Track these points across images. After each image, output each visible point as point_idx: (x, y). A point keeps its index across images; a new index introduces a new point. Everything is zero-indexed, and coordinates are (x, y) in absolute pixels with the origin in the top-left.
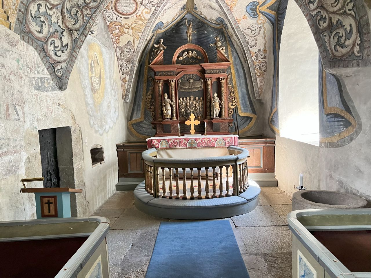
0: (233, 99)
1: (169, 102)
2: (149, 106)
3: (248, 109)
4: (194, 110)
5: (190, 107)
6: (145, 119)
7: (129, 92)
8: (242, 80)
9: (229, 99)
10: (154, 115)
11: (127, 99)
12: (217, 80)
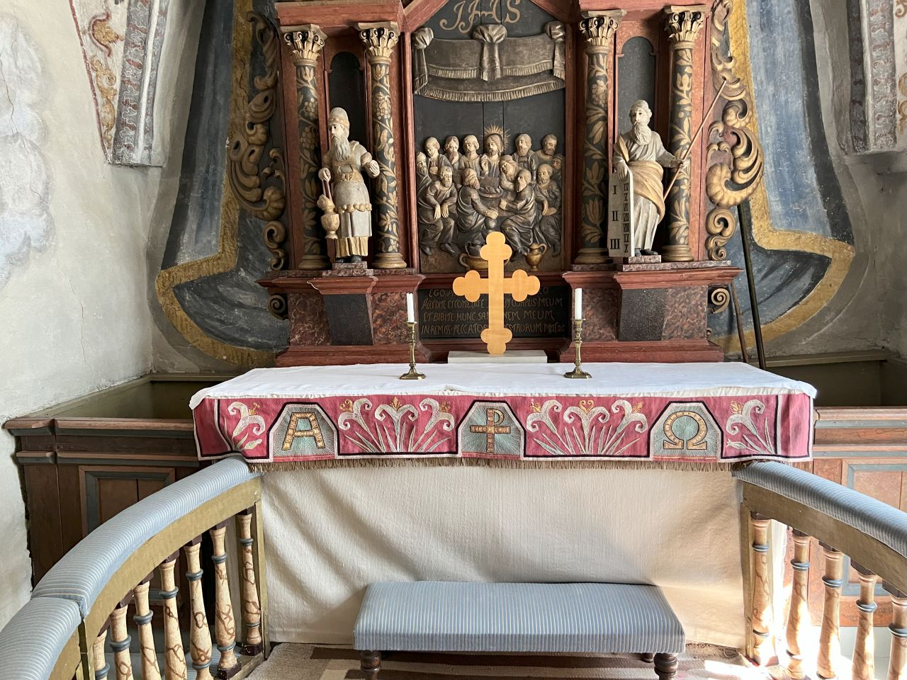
0: (740, 151)
1: (359, 163)
2: (250, 189)
3: (809, 212)
4: (509, 210)
5: (483, 194)
6: (243, 261)
7: (136, 107)
8: (788, 45)
9: (716, 147)
10: (278, 240)
11: (128, 147)
12: (650, 34)
